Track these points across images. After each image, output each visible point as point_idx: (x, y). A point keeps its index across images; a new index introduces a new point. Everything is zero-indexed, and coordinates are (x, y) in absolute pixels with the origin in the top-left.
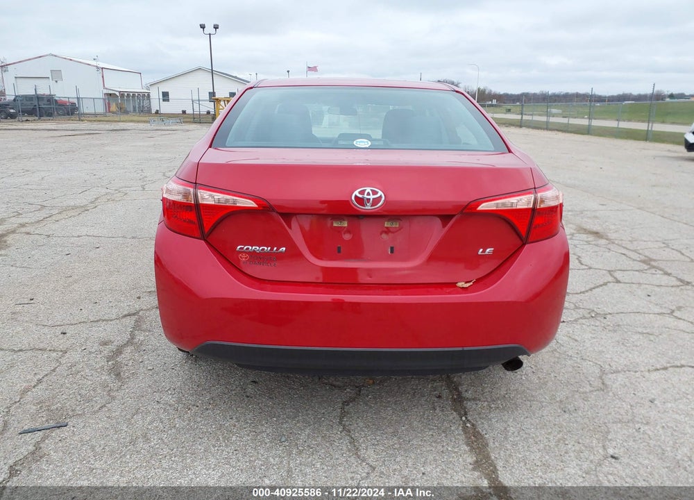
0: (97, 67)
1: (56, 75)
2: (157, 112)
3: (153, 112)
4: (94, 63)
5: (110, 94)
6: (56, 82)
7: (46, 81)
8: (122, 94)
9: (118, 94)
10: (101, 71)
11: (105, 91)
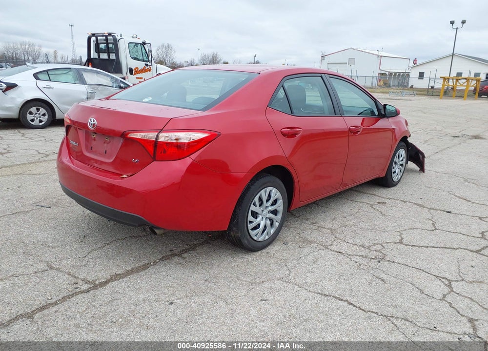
0: (378, 56)
1: (352, 61)
2: (412, 87)
3: (409, 86)
4: (377, 53)
5: (383, 74)
6: (351, 65)
7: (345, 65)
8: (390, 74)
9: (387, 73)
10: (380, 58)
11: (380, 72)
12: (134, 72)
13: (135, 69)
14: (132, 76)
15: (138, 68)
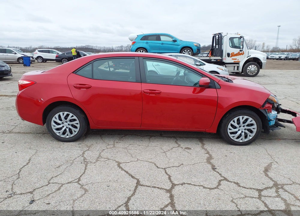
12: (230, 55)
13: (232, 54)
14: (229, 58)
15: (234, 53)
